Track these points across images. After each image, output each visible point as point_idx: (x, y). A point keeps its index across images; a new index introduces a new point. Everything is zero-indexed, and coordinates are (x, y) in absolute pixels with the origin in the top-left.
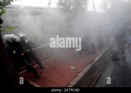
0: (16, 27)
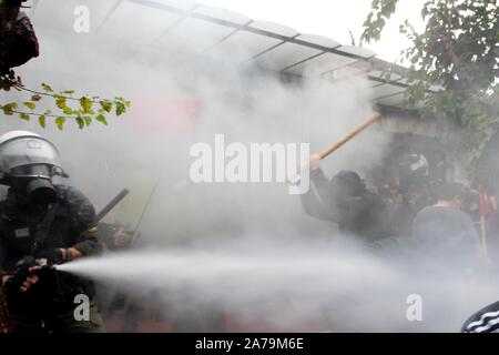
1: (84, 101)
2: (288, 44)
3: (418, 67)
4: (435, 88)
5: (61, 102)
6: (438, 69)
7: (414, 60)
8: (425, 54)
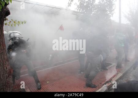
0: (24, 23)
1: (19, 22)
2: (54, 8)
3: (78, 11)
4: (82, 15)
5: (14, 22)
6: (82, 11)
7: (77, 10)
8: (79, 9)
